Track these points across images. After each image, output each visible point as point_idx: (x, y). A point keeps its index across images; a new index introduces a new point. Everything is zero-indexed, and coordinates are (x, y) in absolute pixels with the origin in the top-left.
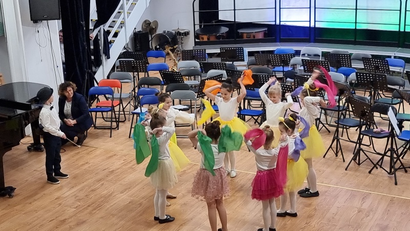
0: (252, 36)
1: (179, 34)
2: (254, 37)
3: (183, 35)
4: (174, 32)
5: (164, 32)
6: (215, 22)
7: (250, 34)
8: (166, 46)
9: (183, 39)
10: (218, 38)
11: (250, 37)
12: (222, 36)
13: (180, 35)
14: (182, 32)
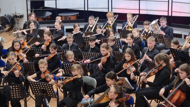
0: (68, 18)
1: (16, 16)
2: (70, 19)
3: (19, 18)
4: (12, 15)
5: (5, 15)
6: (42, 9)
7: (67, 17)
8: (7, 25)
9: (19, 20)
10: (44, 19)
11: (67, 19)
12: (47, 18)
13: (17, 18)
14: (18, 15)
